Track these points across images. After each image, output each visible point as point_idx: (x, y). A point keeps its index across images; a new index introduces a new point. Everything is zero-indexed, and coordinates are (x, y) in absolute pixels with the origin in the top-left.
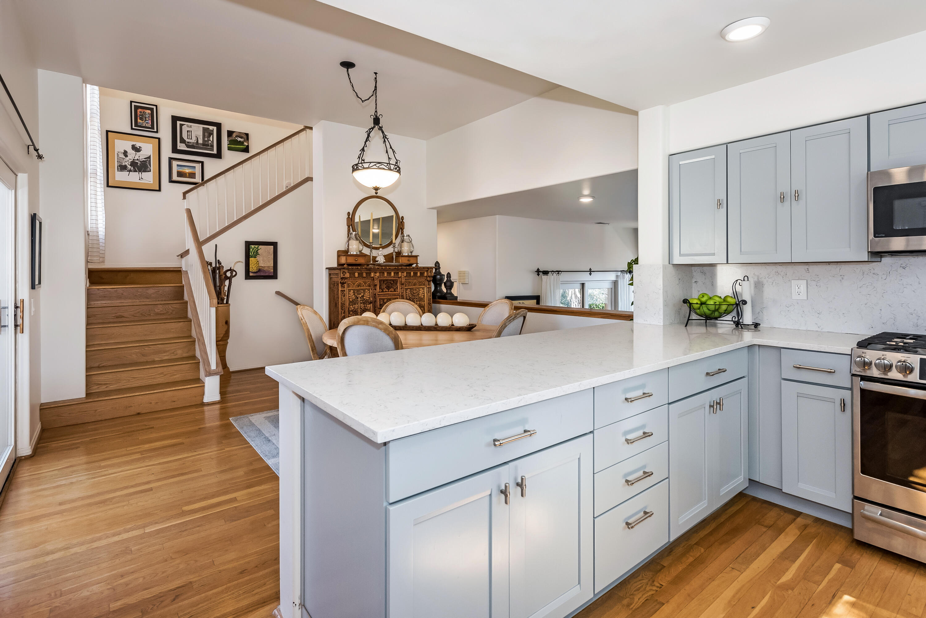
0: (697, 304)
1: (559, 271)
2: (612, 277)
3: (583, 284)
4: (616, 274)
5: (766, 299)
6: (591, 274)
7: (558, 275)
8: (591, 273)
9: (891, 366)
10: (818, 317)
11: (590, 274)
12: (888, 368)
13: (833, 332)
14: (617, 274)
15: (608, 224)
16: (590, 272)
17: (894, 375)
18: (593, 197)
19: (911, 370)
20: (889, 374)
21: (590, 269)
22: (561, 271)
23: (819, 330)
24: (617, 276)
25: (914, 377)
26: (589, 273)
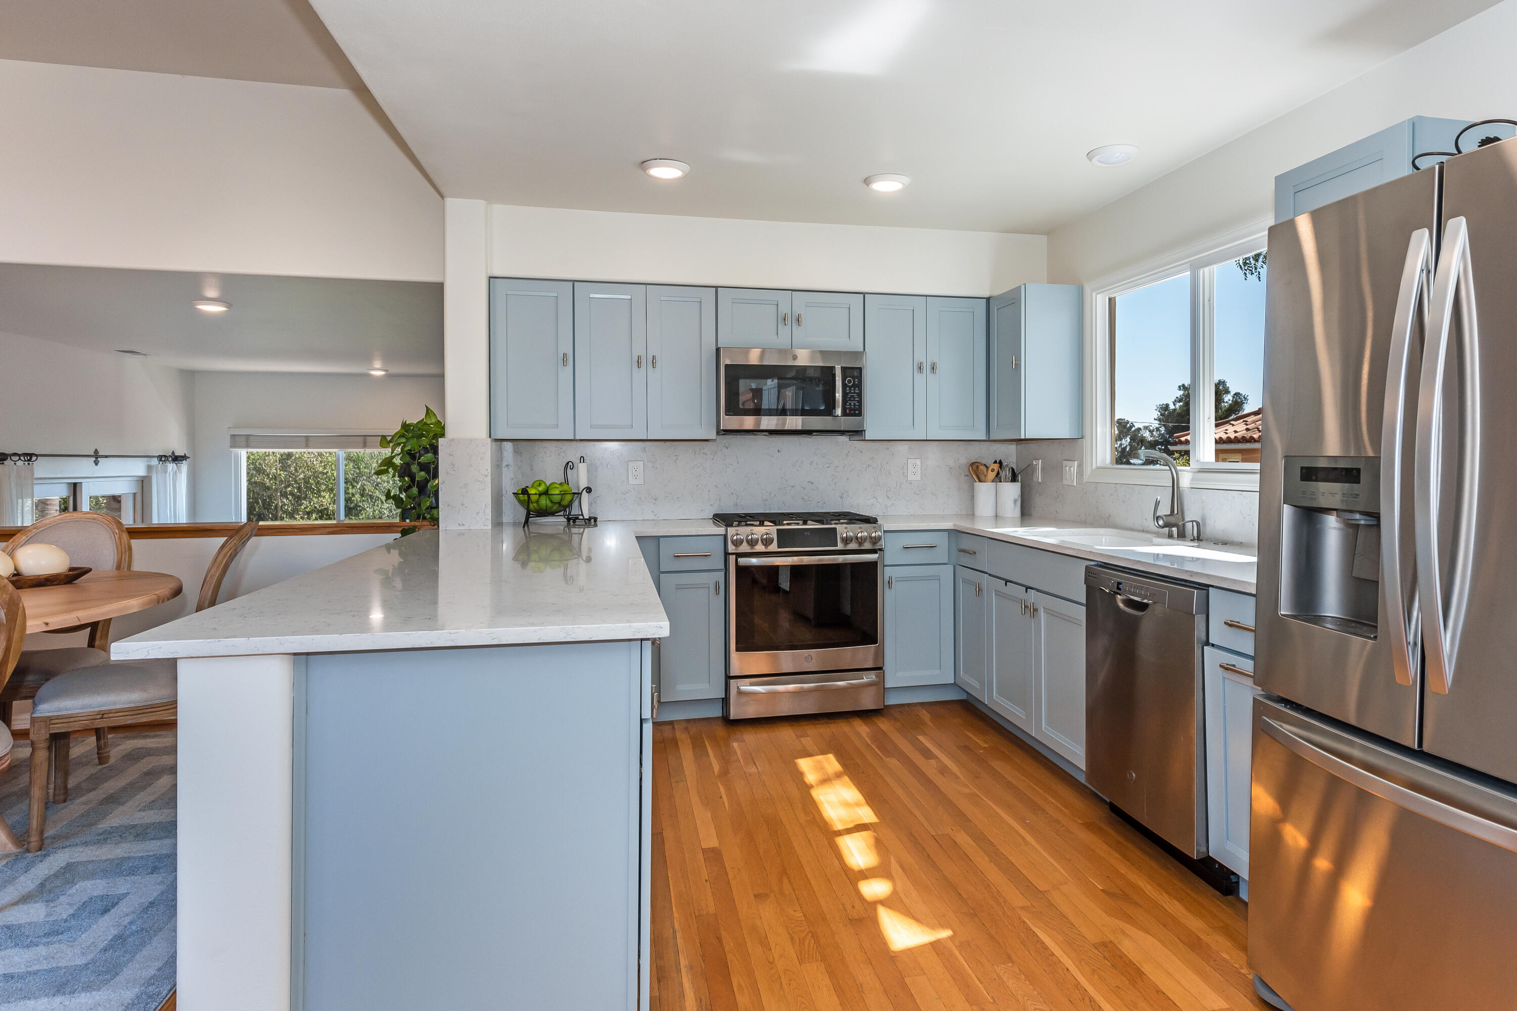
0: (536, 494)
1: (31, 455)
2: (138, 468)
3: (75, 485)
4: (147, 463)
5: (600, 485)
6: (99, 461)
7: (29, 464)
8: (99, 459)
9: (757, 541)
10: (654, 504)
11: (94, 462)
12: (752, 543)
13: (669, 520)
14: (149, 463)
15: (145, 355)
16: (97, 458)
17: (760, 548)
18: (229, 305)
19: (772, 541)
20: (756, 547)
21: (96, 451)
22: (37, 456)
23: (654, 518)
24: (149, 468)
25: (774, 547)
26: (94, 459)
